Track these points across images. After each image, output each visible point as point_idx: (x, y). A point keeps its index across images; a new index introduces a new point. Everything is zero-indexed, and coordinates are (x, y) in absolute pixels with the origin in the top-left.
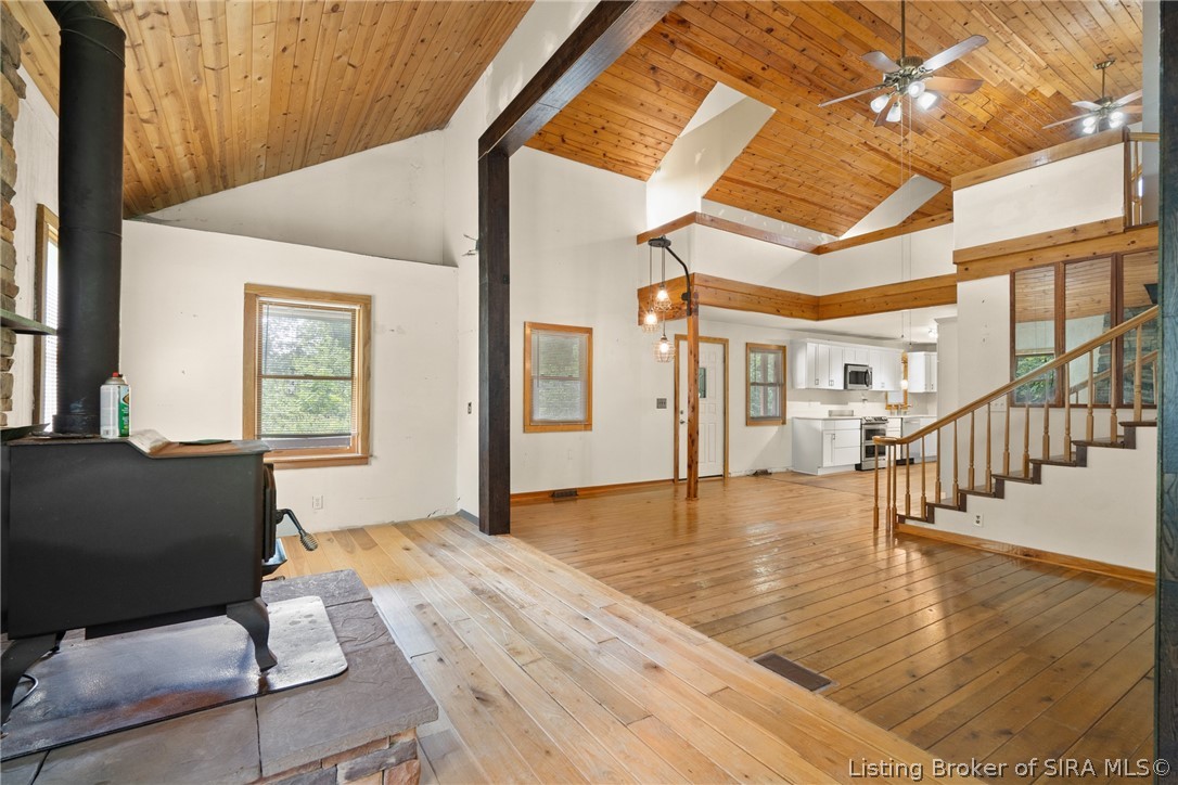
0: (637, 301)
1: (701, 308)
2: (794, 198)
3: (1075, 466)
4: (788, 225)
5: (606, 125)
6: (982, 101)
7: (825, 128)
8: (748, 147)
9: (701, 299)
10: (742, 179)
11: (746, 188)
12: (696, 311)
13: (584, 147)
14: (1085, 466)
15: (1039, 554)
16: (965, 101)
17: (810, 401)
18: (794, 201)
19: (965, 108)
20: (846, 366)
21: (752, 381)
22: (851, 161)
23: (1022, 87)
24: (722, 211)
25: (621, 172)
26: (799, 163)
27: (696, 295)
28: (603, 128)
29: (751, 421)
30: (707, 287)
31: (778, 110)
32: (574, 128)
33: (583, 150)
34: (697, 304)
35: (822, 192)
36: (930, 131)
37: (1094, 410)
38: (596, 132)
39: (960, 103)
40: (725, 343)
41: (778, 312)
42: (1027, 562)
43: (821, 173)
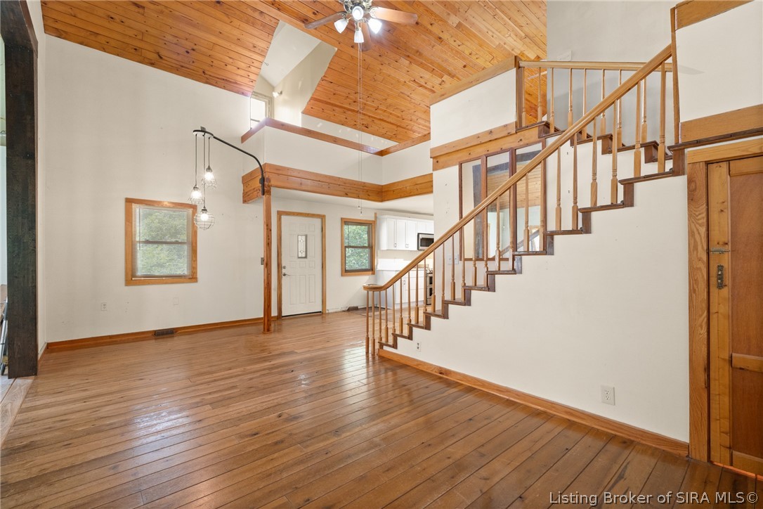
0: (242, 185)
1: (273, 190)
2: (375, 118)
3: (465, 305)
4: (377, 138)
5: (195, 47)
6: (489, 57)
7: (380, 66)
8: (324, 76)
9: (272, 182)
10: (329, 101)
11: (335, 108)
12: (269, 192)
13: (183, 64)
14: (470, 305)
15: (447, 372)
16: (477, 56)
17: (395, 258)
18: (376, 121)
19: (478, 61)
20: (419, 234)
21: (346, 245)
22: (409, 94)
23: (513, 50)
24: (320, 125)
25: (224, 88)
26: (371, 92)
27: (269, 180)
28: (193, 50)
29: (346, 272)
30: (278, 174)
31: (338, 49)
32: (165, 46)
33: (182, 66)
34: (269, 186)
35: (395, 115)
36: (457, 75)
37: (477, 262)
38: (188, 52)
39: (474, 57)
40: (322, 217)
41: (346, 195)
42: (440, 378)
43: (389, 101)
